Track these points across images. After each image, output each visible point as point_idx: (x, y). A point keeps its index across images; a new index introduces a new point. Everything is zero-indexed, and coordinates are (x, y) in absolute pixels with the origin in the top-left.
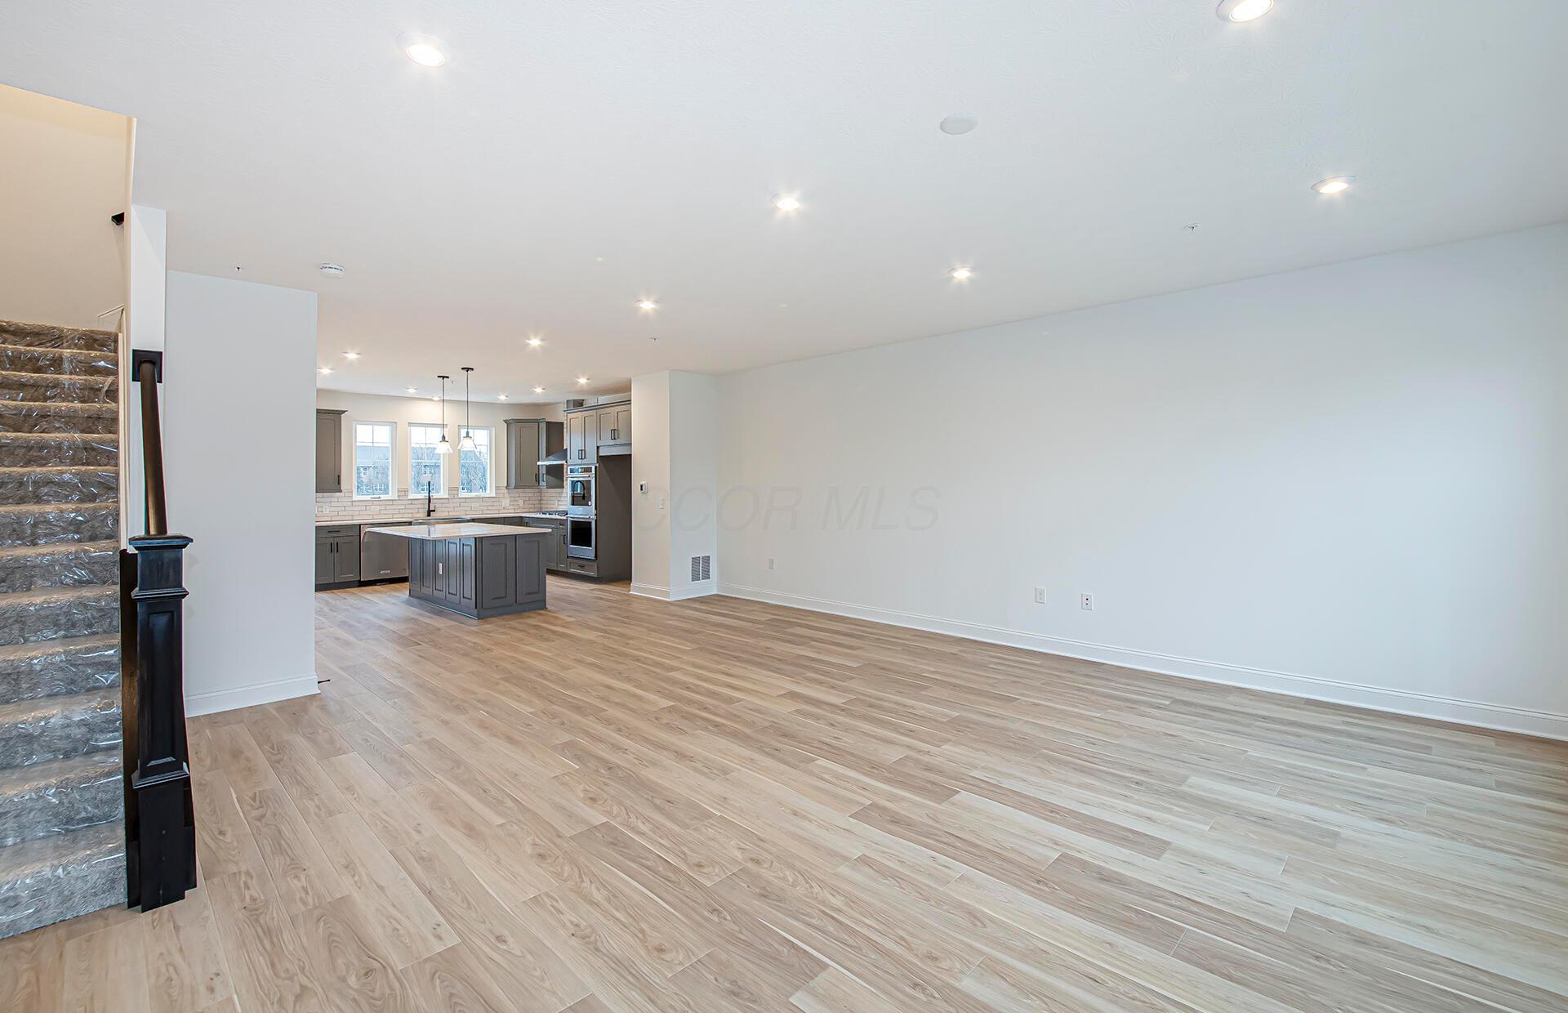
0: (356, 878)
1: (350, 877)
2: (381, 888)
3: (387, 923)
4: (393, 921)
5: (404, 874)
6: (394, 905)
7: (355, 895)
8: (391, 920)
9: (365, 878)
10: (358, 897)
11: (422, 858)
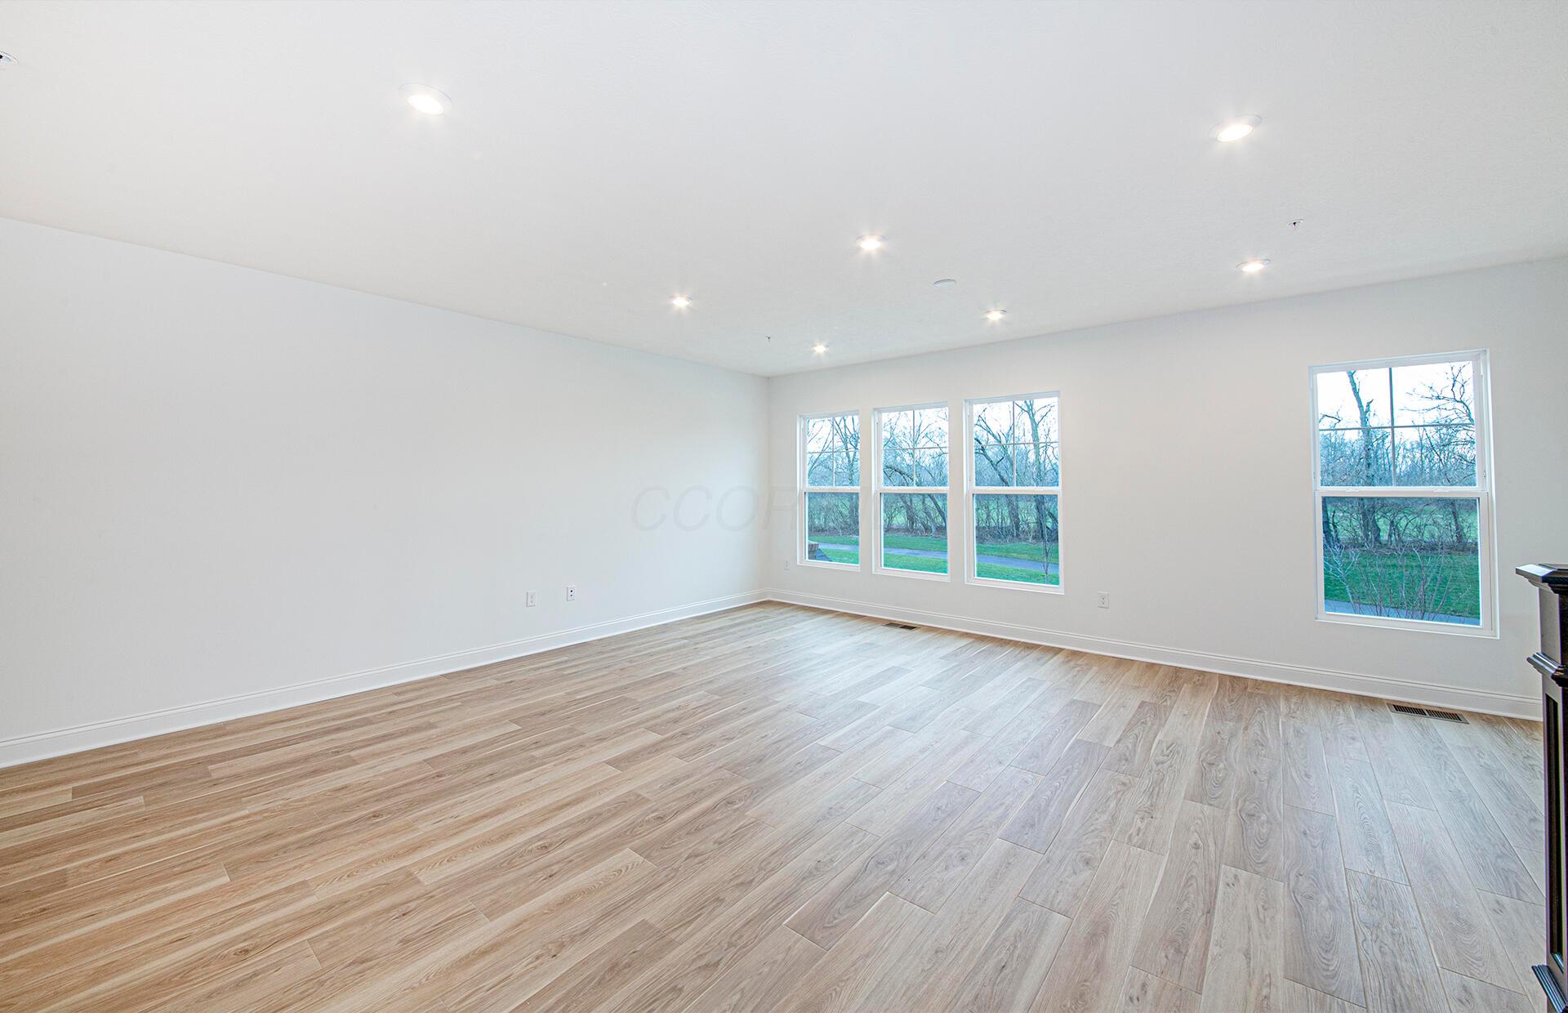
0: (1265, 991)
1: (1272, 997)
2: (1247, 955)
3: (1268, 920)
4: (1261, 916)
5: (1213, 950)
6: (1250, 928)
7: (1280, 973)
8: (1263, 918)
9: (1256, 982)
10: (1279, 965)
11: (1178, 951)
